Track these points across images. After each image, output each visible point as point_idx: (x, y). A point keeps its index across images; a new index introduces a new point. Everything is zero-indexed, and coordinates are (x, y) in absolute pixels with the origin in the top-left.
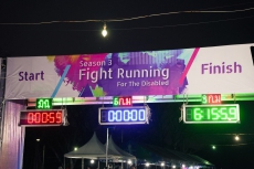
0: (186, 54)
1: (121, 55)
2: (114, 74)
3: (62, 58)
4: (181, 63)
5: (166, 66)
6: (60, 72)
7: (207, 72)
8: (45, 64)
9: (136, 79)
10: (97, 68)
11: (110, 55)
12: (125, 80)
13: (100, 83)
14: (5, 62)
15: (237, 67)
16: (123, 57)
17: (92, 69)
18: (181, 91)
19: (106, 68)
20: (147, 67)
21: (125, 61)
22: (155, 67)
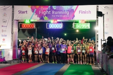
0: (74, 7)
1: (53, 7)
2: (51, 12)
3: (33, 7)
4: (73, 10)
5: (68, 11)
6: (33, 11)
7: (81, 13)
8: (27, 8)
9: (58, 15)
10: (45, 10)
11: (50, 7)
12: (55, 14)
13: (46, 15)
14: (13, 7)
15: (90, 12)
16: (54, 7)
17: (44, 11)
18: (73, 18)
19: (48, 10)
20: (62, 11)
21: (55, 9)
22: (65, 11)
